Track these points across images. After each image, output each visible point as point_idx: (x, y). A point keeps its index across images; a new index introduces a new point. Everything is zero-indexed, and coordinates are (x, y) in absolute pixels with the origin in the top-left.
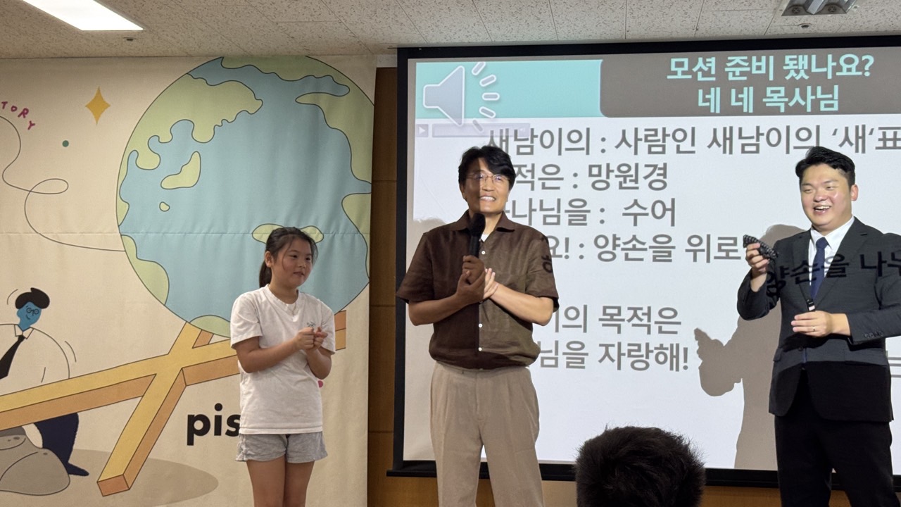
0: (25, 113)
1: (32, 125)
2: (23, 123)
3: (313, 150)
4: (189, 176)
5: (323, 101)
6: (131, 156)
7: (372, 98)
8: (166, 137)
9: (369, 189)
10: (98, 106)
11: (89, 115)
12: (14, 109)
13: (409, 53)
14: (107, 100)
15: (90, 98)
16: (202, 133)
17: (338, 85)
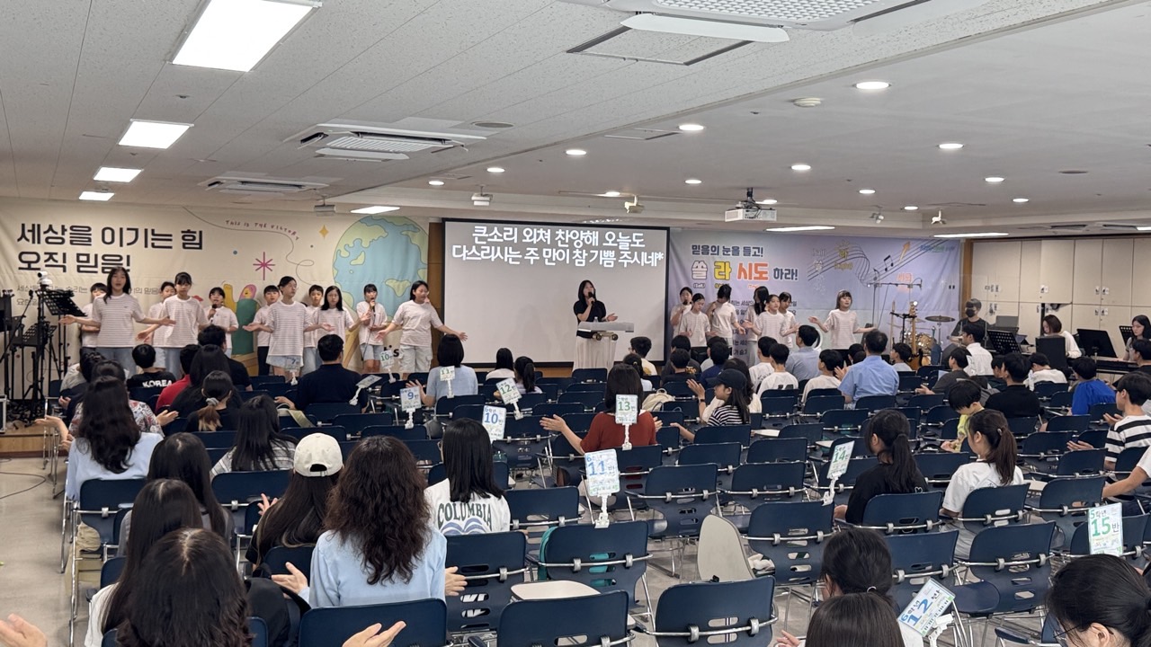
0: (294, 233)
1: (297, 238)
2: (294, 237)
3: (407, 251)
4: (360, 260)
5: (410, 233)
6: (338, 252)
7: (428, 232)
8: (351, 245)
9: (426, 266)
10: (324, 232)
11: (321, 236)
12: (290, 231)
13: (445, 220)
14: (327, 228)
15: (322, 228)
16: (365, 244)
17: (416, 228)
